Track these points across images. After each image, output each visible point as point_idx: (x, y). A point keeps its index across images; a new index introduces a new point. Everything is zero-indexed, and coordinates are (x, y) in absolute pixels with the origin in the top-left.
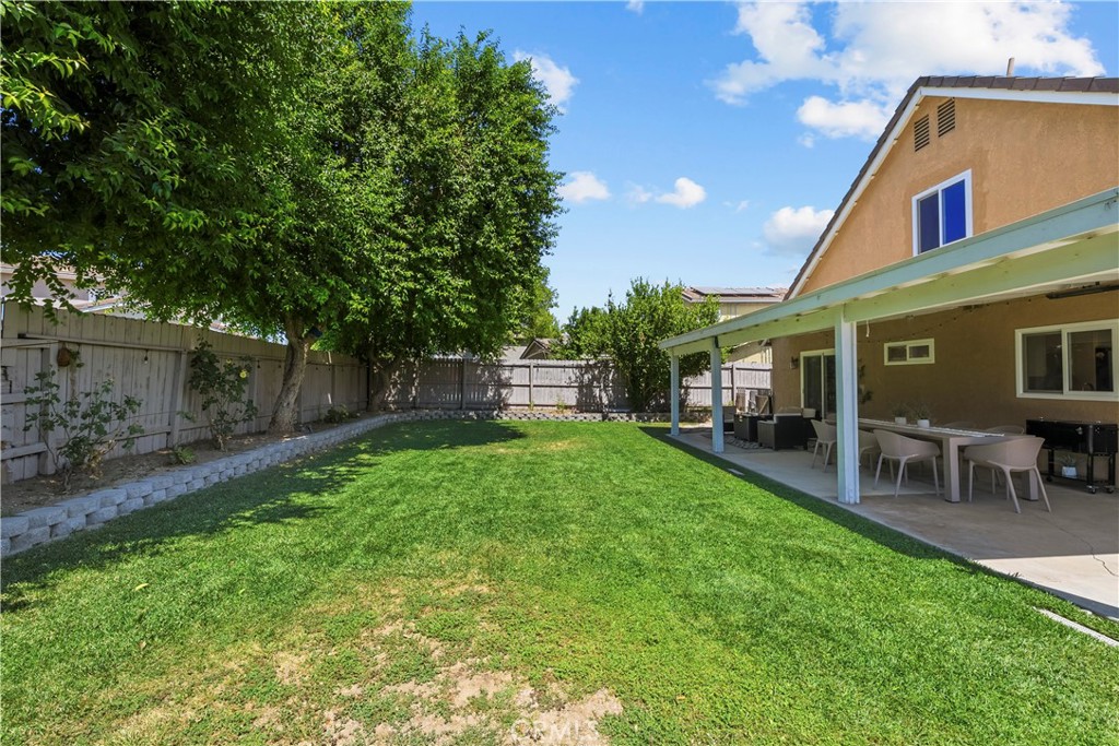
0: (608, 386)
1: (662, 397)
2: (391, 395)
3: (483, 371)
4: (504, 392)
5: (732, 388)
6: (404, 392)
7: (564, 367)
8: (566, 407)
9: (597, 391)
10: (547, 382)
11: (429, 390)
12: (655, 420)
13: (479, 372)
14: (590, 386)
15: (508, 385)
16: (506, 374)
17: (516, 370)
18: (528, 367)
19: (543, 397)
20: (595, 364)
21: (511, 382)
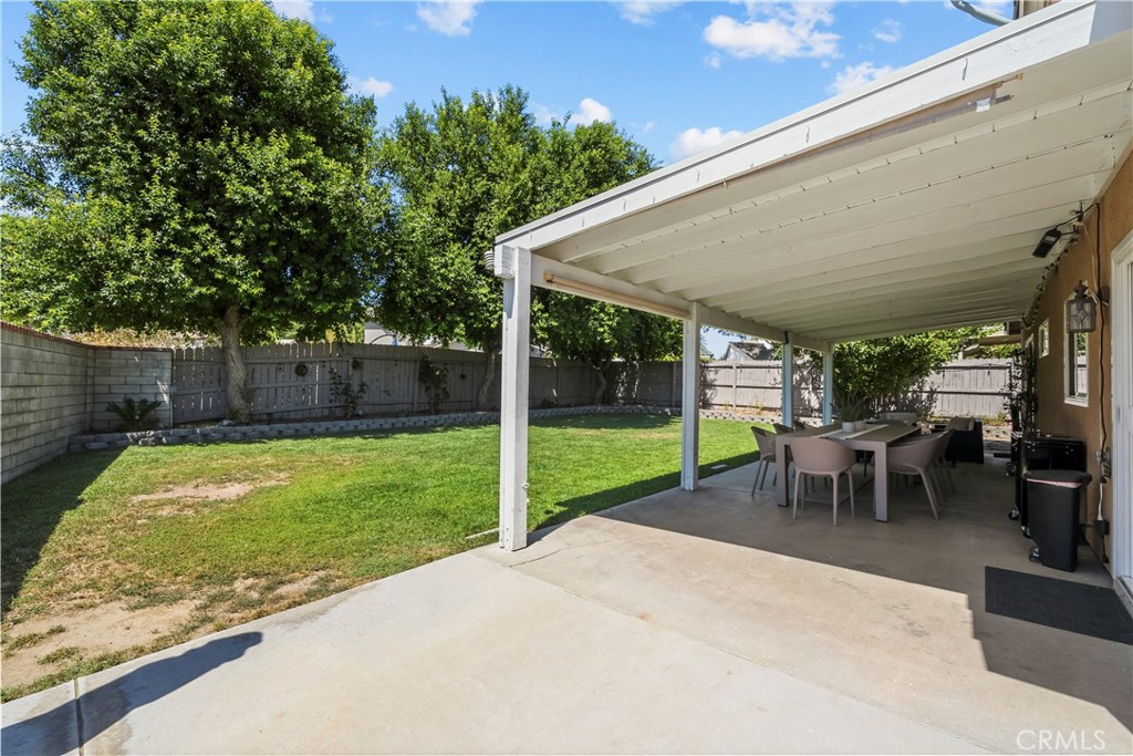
0: (819, 388)
1: (892, 403)
4: (709, 392)
6: (629, 390)
7: (769, 367)
8: (770, 409)
9: (805, 394)
10: (751, 383)
11: (647, 388)
14: (796, 389)
15: (712, 386)
16: (711, 377)
17: (722, 371)
18: (731, 367)
19: (747, 397)
20: (804, 364)
21: (716, 383)
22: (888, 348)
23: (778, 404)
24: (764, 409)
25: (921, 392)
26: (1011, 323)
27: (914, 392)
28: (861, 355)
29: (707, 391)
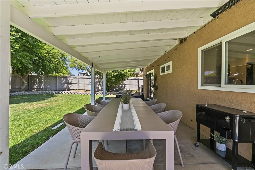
0: (101, 84)
1: (117, 88)
2: (36, 86)
3: (63, 80)
4: (70, 86)
5: (138, 85)
6: (39, 86)
7: (88, 78)
8: (88, 90)
9: (98, 86)
10: (83, 83)
11: (47, 85)
12: (111, 95)
13: (62, 79)
14: (95, 84)
15: (70, 84)
16: (70, 81)
17: (74, 79)
18: (77, 78)
19: (82, 87)
20: (97, 77)
21: (72, 83)
22: (118, 73)
23: (90, 89)
24: (87, 90)
25: (123, 85)
26: (142, 68)
27: (122, 85)
28: (112, 75)
29: (69, 85)
